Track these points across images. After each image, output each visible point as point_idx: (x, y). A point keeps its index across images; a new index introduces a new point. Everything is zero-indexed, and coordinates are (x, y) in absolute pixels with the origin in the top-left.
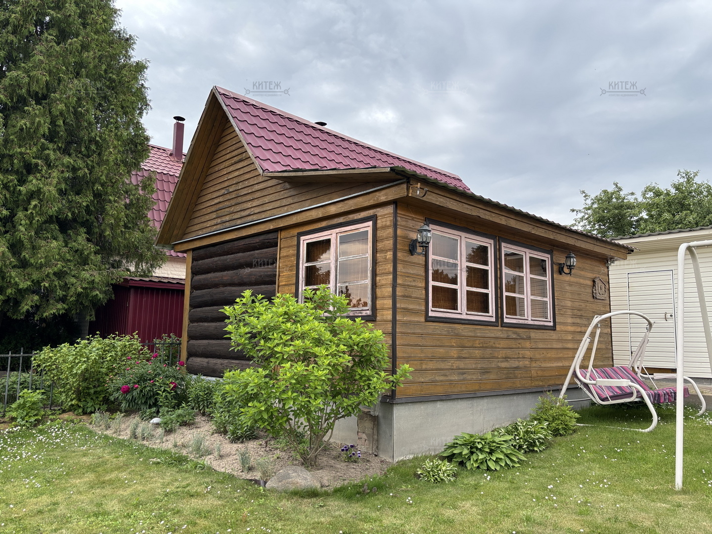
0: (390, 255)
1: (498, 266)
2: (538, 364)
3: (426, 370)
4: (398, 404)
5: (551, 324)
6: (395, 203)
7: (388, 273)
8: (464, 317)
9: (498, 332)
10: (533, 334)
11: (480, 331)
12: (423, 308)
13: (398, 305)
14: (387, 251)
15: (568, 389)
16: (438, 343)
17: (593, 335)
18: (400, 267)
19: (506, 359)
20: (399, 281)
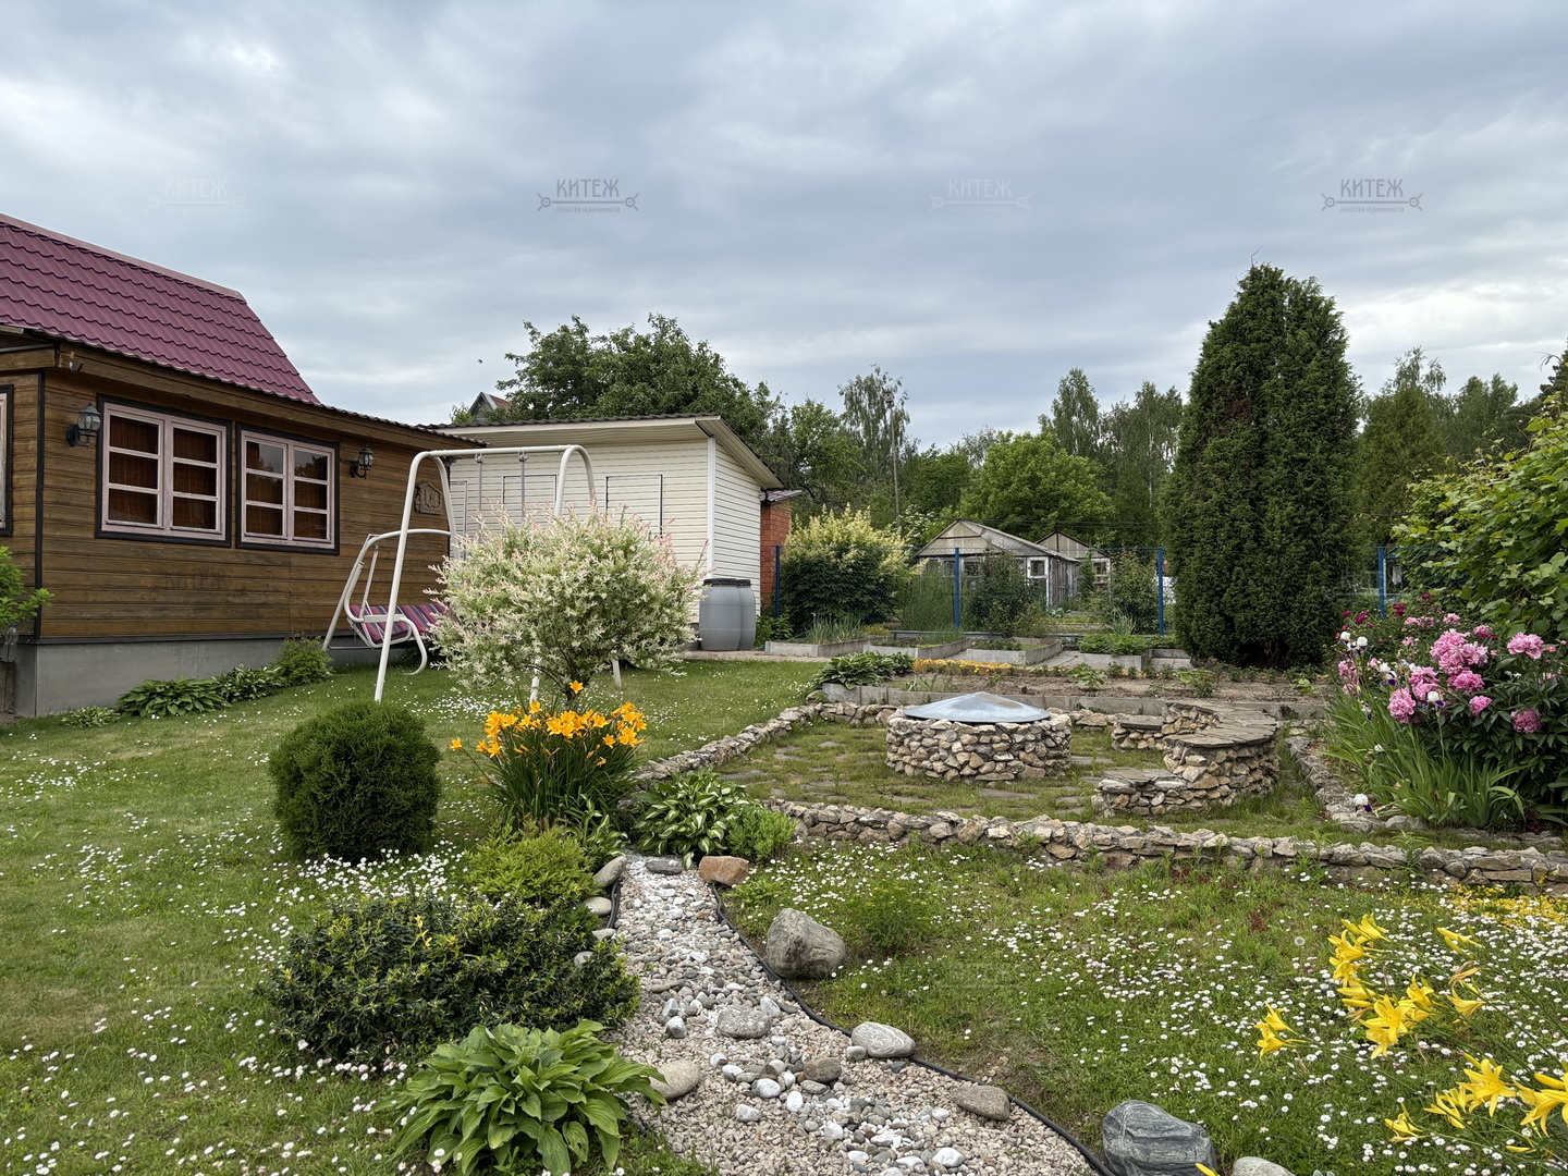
0: (33, 445)
1: (234, 463)
2: (304, 600)
3: (95, 602)
4: (44, 645)
5: (332, 546)
6: (43, 373)
7: (31, 471)
8: (167, 533)
9: (230, 554)
10: (295, 559)
11: (195, 553)
12: (92, 519)
13: (46, 515)
14: (29, 439)
16: (117, 568)
18: (49, 463)
19: (243, 592)
20: (48, 482)
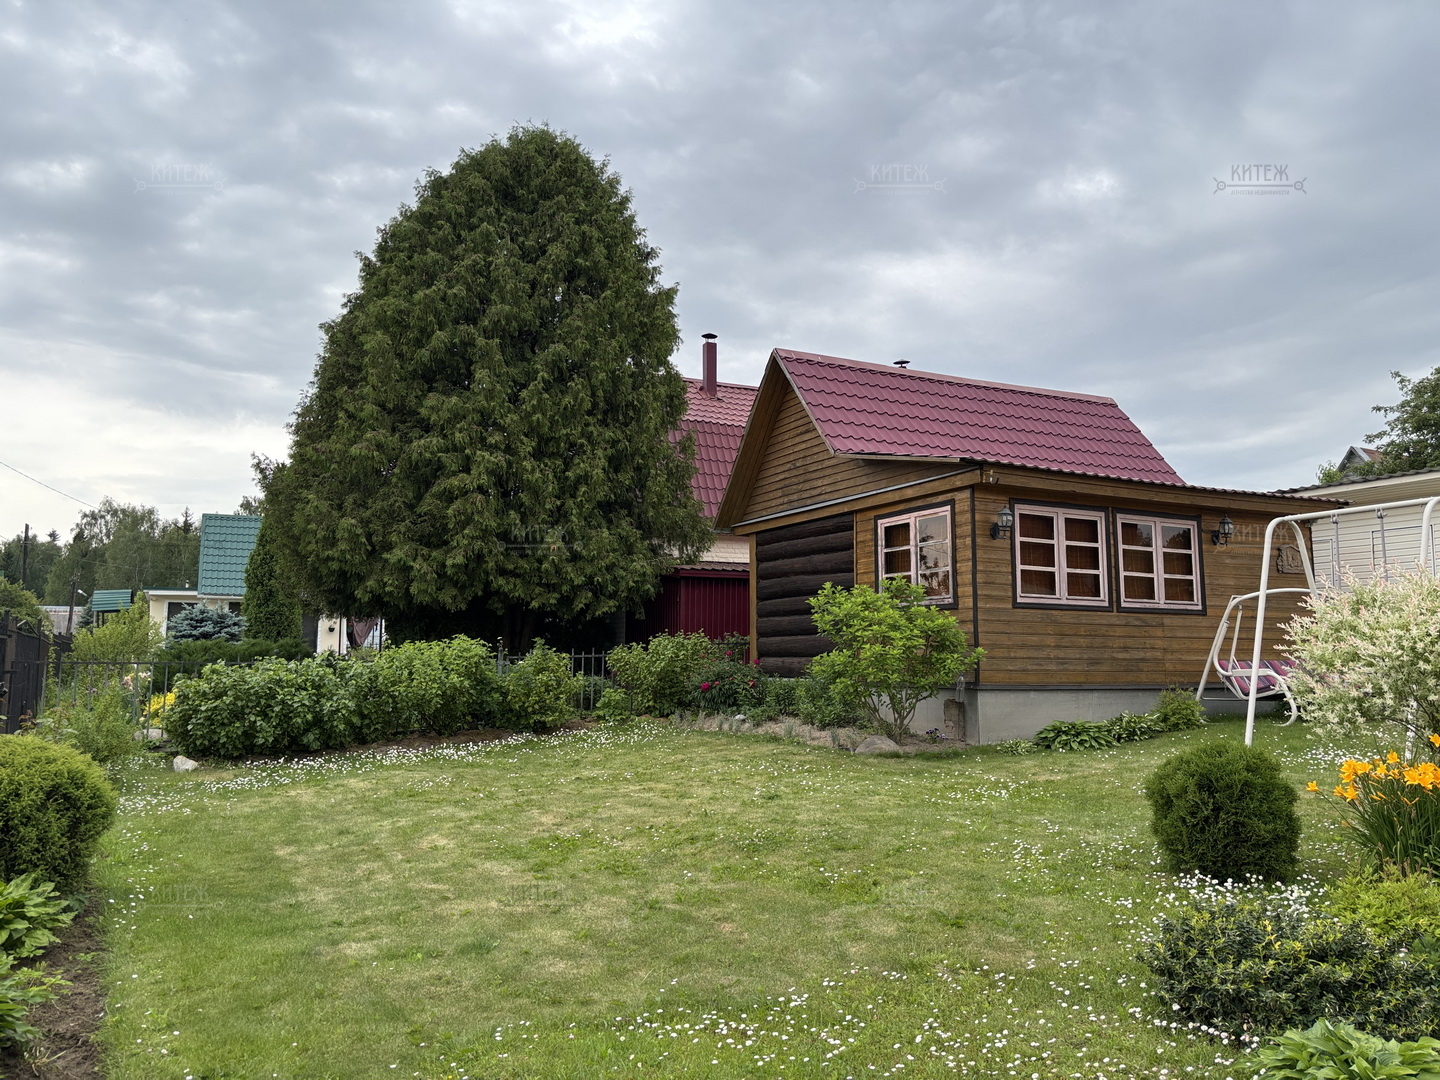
0: (968, 541)
1: (1112, 542)
2: (1177, 656)
3: (1015, 658)
4: (983, 690)
5: (1200, 608)
6: (973, 488)
7: (968, 560)
8: (1064, 602)
9: (1114, 617)
10: (1167, 620)
11: (1085, 617)
12: (1010, 594)
13: (979, 592)
14: (966, 537)
15: (1205, 689)
16: (1030, 631)
17: (1232, 618)
18: (979, 553)
19: (1125, 649)
20: (979, 568)
